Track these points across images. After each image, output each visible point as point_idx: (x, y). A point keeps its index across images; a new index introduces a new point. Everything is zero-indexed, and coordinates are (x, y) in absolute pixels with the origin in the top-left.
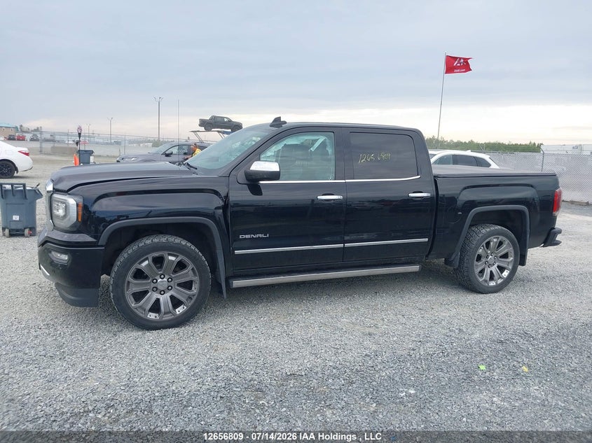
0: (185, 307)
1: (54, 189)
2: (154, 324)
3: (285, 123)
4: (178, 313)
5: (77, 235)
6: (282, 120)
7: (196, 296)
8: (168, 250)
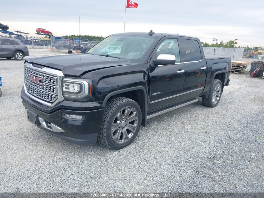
0: (133, 134)
1: (64, 75)
2: (122, 146)
3: (154, 33)
4: (130, 137)
5: (89, 103)
6: (153, 32)
7: (136, 128)
8: (128, 106)
